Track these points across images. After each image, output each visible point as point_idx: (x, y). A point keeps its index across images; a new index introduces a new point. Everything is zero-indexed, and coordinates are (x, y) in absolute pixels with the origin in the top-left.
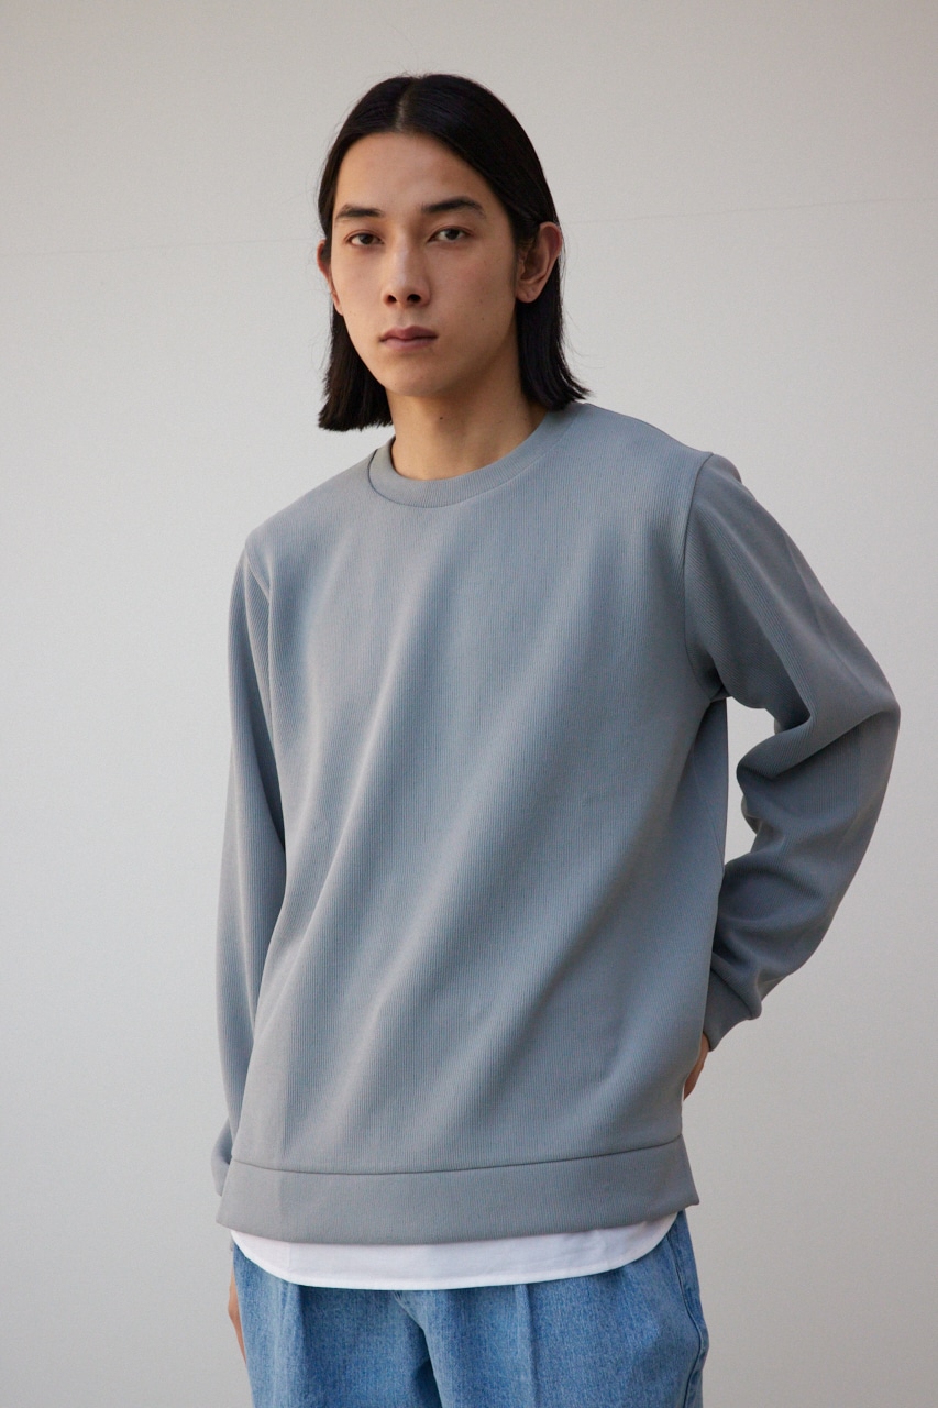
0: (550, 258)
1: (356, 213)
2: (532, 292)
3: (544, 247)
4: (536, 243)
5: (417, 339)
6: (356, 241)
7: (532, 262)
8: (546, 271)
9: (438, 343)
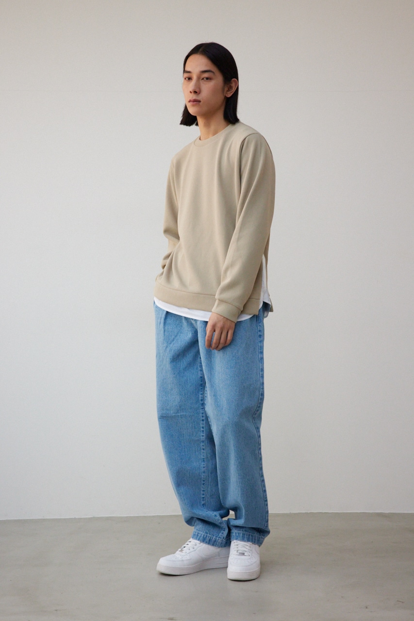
0: (235, 87)
1: (189, 72)
2: (229, 95)
3: (233, 85)
4: (231, 83)
5: (196, 102)
6: (187, 79)
7: (230, 88)
8: (234, 90)
9: (201, 103)
